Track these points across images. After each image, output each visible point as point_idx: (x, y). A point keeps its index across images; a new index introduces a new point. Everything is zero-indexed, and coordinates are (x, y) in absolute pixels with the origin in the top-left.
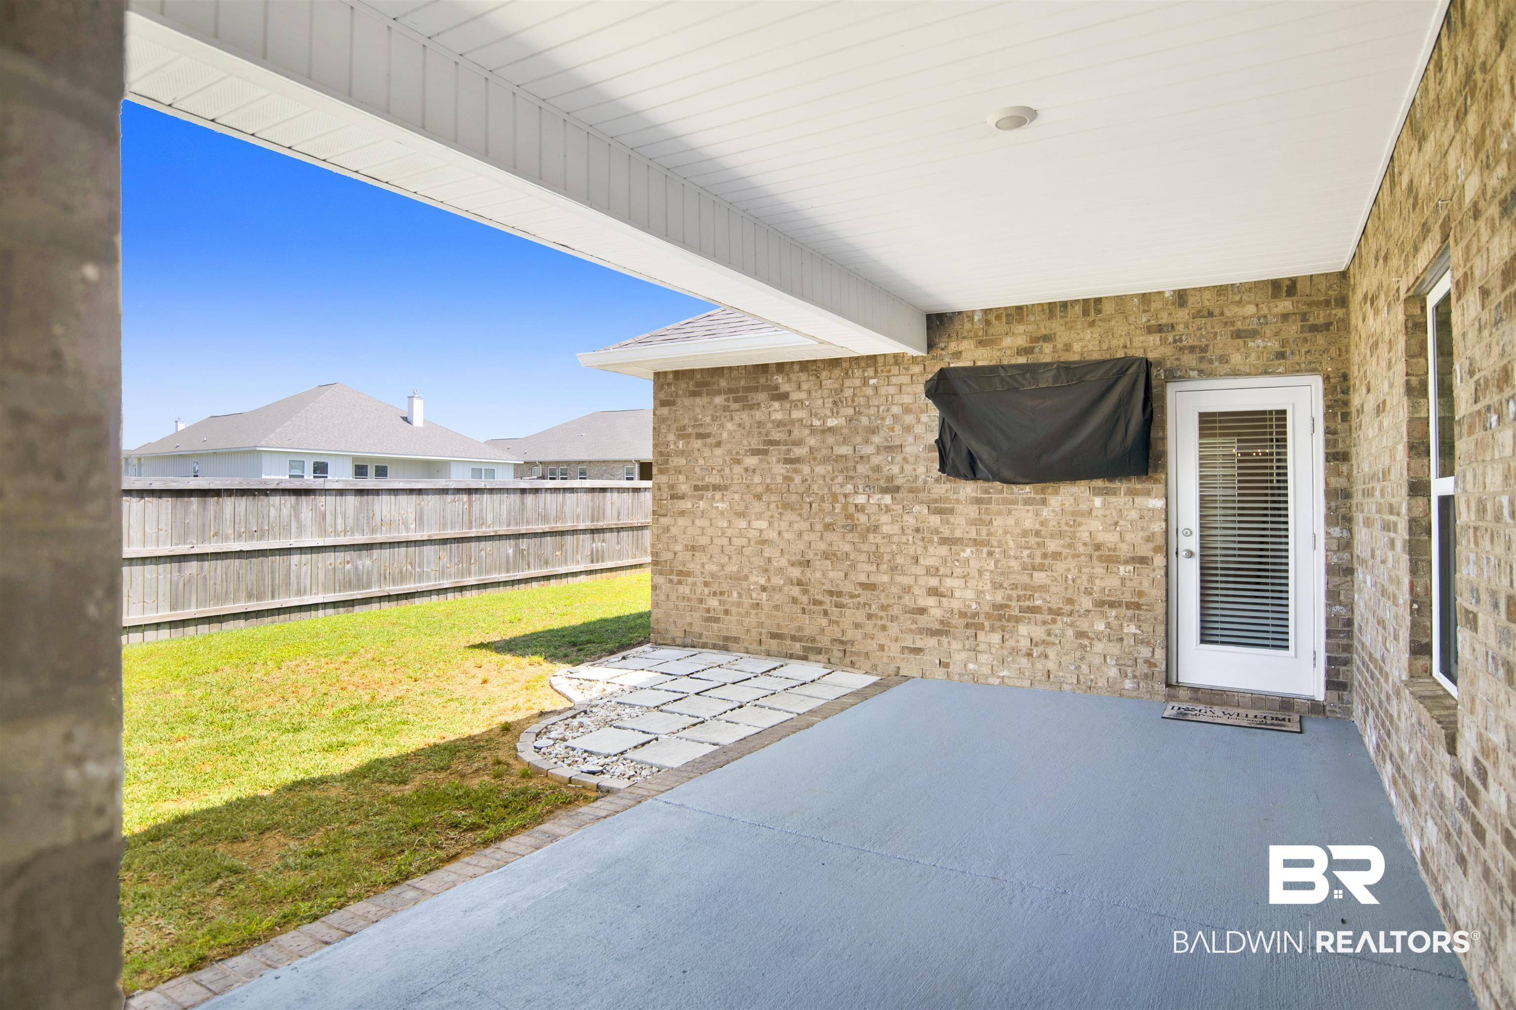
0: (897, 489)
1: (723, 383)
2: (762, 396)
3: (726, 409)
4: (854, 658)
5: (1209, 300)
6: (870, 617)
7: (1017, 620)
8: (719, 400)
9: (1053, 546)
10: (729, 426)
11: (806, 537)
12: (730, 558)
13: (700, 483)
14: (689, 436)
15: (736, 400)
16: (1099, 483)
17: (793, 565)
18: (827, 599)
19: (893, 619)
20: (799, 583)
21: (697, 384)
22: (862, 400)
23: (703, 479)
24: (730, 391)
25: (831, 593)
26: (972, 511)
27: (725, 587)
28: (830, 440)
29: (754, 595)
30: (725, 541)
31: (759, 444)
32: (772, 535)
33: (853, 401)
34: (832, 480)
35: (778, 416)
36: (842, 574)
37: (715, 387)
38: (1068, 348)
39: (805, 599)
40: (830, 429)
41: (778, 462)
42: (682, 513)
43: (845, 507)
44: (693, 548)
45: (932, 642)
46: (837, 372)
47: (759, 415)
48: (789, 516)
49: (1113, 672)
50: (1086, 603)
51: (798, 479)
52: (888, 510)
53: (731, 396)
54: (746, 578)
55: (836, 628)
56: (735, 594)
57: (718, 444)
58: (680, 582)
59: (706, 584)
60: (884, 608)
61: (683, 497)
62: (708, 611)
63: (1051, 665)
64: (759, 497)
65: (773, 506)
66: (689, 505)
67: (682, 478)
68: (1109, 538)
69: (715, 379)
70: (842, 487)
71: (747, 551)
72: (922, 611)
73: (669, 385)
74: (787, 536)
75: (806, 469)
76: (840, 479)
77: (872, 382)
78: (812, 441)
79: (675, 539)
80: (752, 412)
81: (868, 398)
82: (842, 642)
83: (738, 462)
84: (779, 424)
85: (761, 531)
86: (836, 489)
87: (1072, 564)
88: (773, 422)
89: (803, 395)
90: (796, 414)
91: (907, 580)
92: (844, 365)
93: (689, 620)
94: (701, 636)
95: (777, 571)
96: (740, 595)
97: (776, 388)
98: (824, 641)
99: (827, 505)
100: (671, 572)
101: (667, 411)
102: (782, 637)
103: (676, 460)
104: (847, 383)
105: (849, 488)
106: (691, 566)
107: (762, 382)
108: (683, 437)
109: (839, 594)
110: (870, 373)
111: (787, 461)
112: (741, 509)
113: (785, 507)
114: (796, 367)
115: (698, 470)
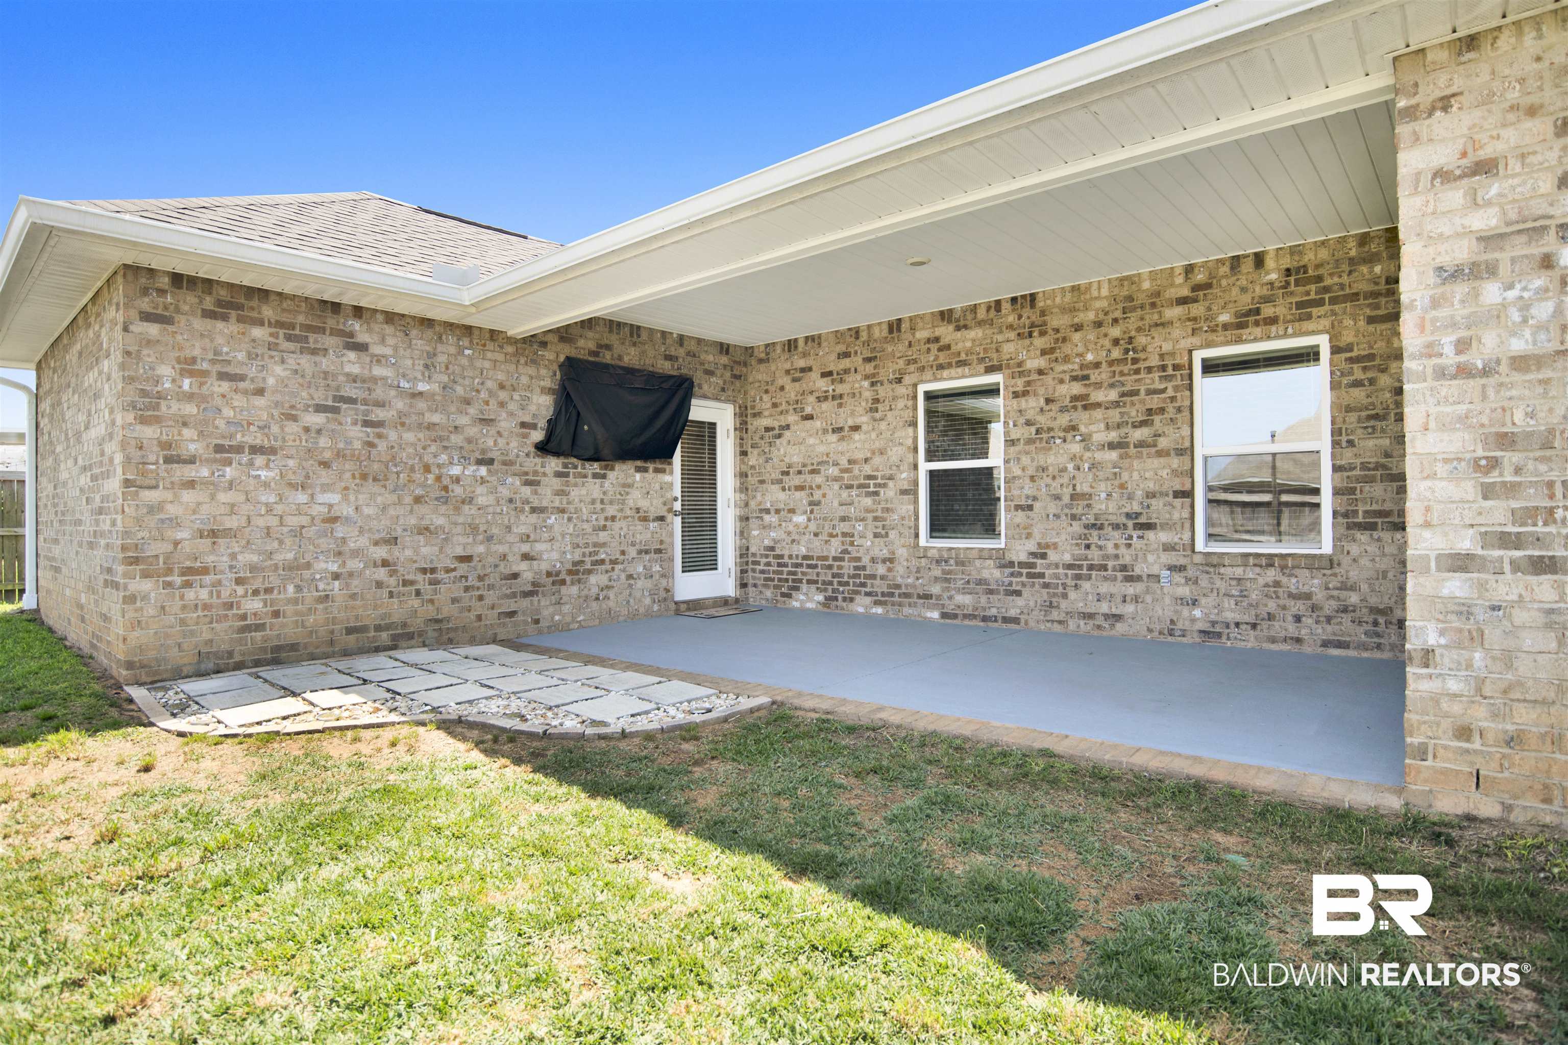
0: (491, 462)
1: (268, 312)
2: (329, 341)
3: (271, 347)
4: (451, 635)
5: (693, 346)
6: (467, 589)
7: (589, 572)
8: (258, 332)
9: (611, 511)
10: (278, 370)
11: (392, 512)
12: (281, 542)
13: (227, 443)
14: (204, 374)
15: (289, 338)
16: (639, 463)
17: (376, 543)
18: (420, 577)
19: (491, 587)
20: (385, 563)
21: (220, 303)
22: (457, 369)
23: (231, 437)
24: (280, 324)
25: (424, 571)
26: (556, 483)
27: (274, 581)
28: (421, 405)
29: (321, 586)
30: (274, 521)
31: (326, 399)
32: (347, 510)
33: (447, 368)
34: (424, 448)
35: (355, 369)
36: (437, 548)
37: (254, 314)
38: (620, 358)
39: (392, 581)
40: (421, 393)
41: (355, 423)
42: (191, 484)
43: (438, 478)
44: (213, 534)
45: (525, 603)
46: (429, 333)
47: (325, 363)
48: (372, 487)
49: (648, 601)
50: (632, 552)
51: (382, 446)
52: (483, 481)
53: (281, 332)
54: (308, 566)
55: (430, 607)
56: (291, 589)
57: (260, 392)
58: (188, 585)
59: (239, 581)
60: (481, 578)
61: (191, 461)
62: (244, 617)
63: (611, 604)
64: (325, 464)
65: (348, 475)
66: (205, 472)
67: (187, 433)
68: (644, 504)
69: (255, 303)
70: (435, 456)
71: (310, 532)
72: (515, 576)
73: (162, 292)
74: (367, 511)
75: (393, 435)
76: (433, 449)
77: (467, 352)
78: (400, 405)
79: (175, 522)
80: (317, 359)
81: (463, 368)
82: (437, 621)
83: (294, 418)
84: (353, 379)
85: (331, 506)
86: (428, 459)
87: (623, 524)
88: (348, 375)
89: (388, 351)
90: (378, 371)
91: (501, 549)
92: (437, 328)
93: (207, 636)
94: (230, 654)
95: (355, 553)
96: (299, 588)
97: (351, 335)
98: (417, 624)
99: (418, 476)
100: (169, 571)
101: (153, 330)
102: (362, 629)
103: (175, 406)
104: (440, 348)
105: (443, 458)
106: (210, 559)
107: (331, 322)
108: (192, 374)
109: (433, 570)
110: (465, 342)
111: (367, 423)
112: (299, 479)
113: (364, 477)
114: (380, 317)
115: (220, 423)
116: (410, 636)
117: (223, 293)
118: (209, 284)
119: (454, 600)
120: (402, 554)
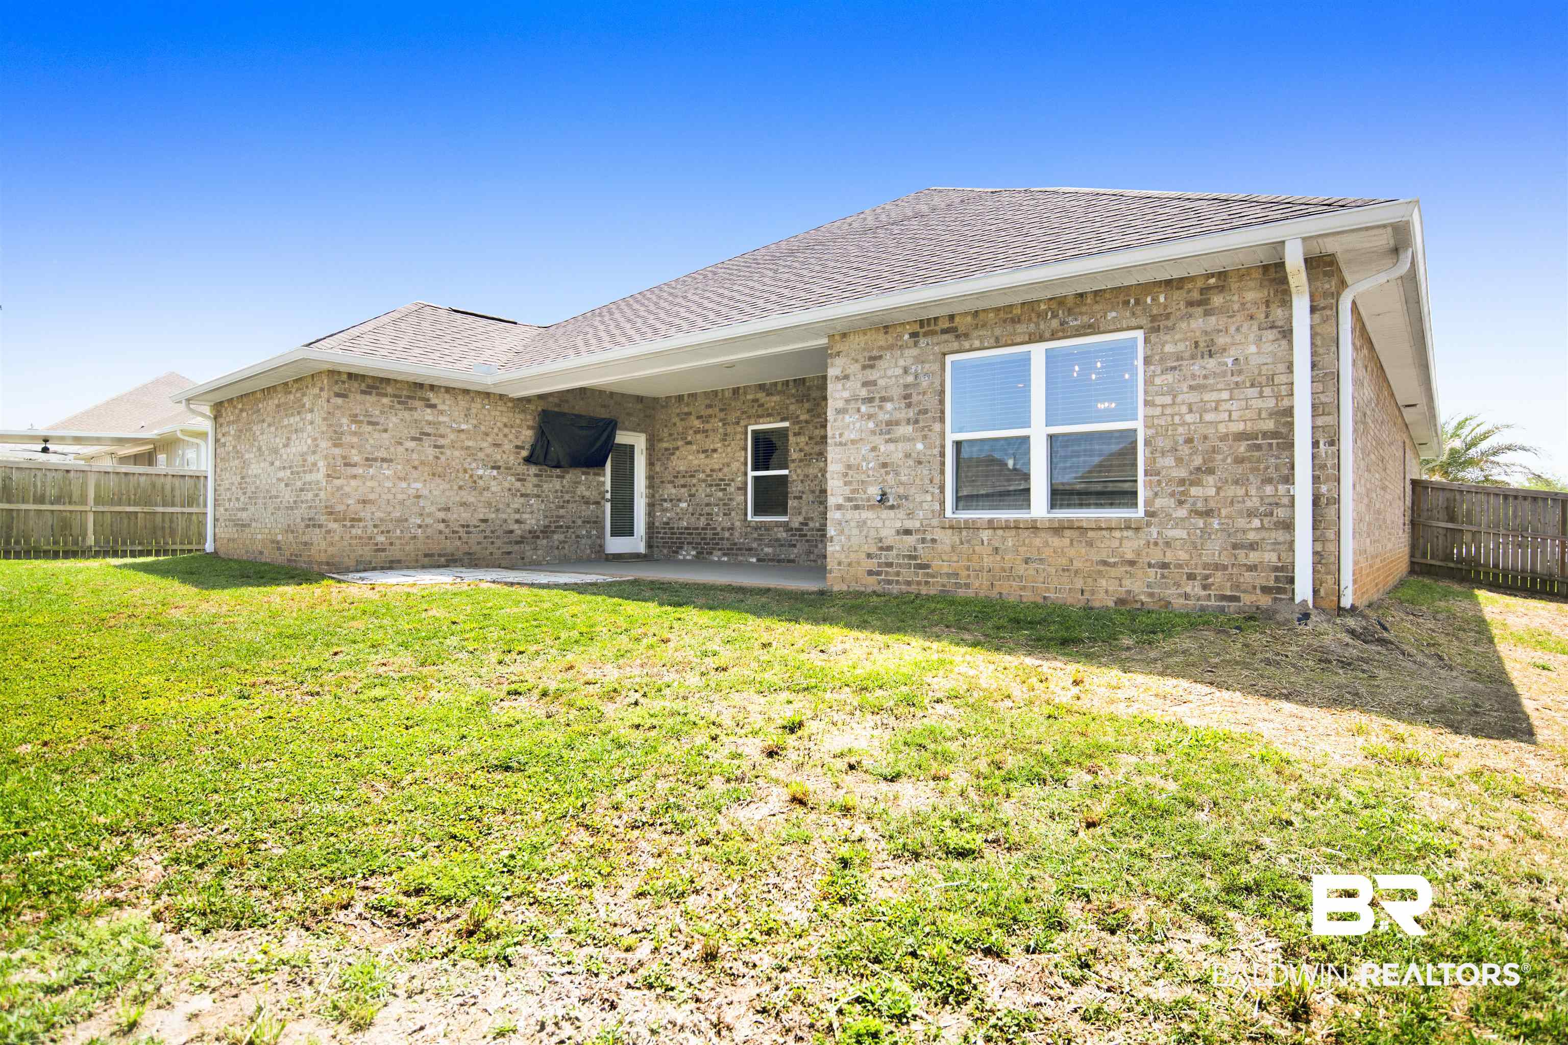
0: (498, 468)
1: (390, 390)
2: (418, 404)
3: (391, 407)
5: (620, 399)
6: (485, 537)
7: (554, 532)
8: (385, 400)
9: (567, 497)
10: (394, 419)
11: (447, 493)
12: (394, 508)
13: (370, 456)
14: (361, 422)
15: (399, 403)
16: (584, 469)
17: (439, 510)
18: (461, 529)
19: (498, 537)
20: (443, 521)
21: (368, 386)
22: (482, 417)
23: (372, 453)
24: (395, 396)
25: (463, 526)
26: (535, 480)
27: (391, 527)
28: (463, 436)
29: (413, 531)
30: (391, 497)
31: (416, 434)
32: (425, 492)
33: (477, 416)
34: (464, 460)
35: (430, 418)
36: (470, 514)
37: (384, 391)
38: (574, 407)
39: (447, 531)
40: (463, 430)
41: (430, 446)
42: (354, 477)
43: (471, 476)
44: (364, 502)
45: (516, 547)
46: (468, 397)
47: (416, 415)
48: (438, 480)
49: (588, 551)
50: (579, 522)
51: (443, 458)
52: (495, 478)
53: (396, 400)
54: (406, 520)
55: (466, 546)
56: (398, 532)
57: (386, 431)
58: (352, 526)
59: (375, 526)
60: (493, 532)
61: (355, 465)
62: (377, 545)
63: (566, 551)
64: (415, 468)
65: (426, 474)
66: (361, 471)
67: (354, 451)
68: (587, 494)
69: (384, 385)
70: (470, 464)
71: (408, 503)
72: (511, 532)
73: (344, 382)
74: (435, 493)
75: (448, 452)
76: (469, 460)
77: (487, 407)
78: (452, 436)
79: (348, 495)
80: (412, 413)
81: (485, 416)
82: (470, 554)
83: (401, 444)
84: (429, 423)
85: (418, 490)
86: (466, 466)
87: (574, 505)
88: (427, 421)
89: (447, 408)
90: (441, 419)
91: (504, 516)
92: (472, 395)
93: (360, 552)
94: (370, 562)
95: (430, 515)
96: (402, 531)
97: (428, 400)
98: (459, 554)
99: (461, 475)
100: (345, 519)
101: (339, 401)
102: (432, 555)
103: (349, 438)
104: (473, 405)
105: (474, 465)
106: (362, 514)
107: (419, 394)
108: (356, 422)
109: (468, 526)
110: (486, 401)
111: (436, 447)
112: (402, 475)
113: (434, 475)
114: (443, 390)
115: (368, 446)
116: (455, 561)
117: (370, 381)
118: (363, 377)
119: (479, 543)
120: (452, 516)
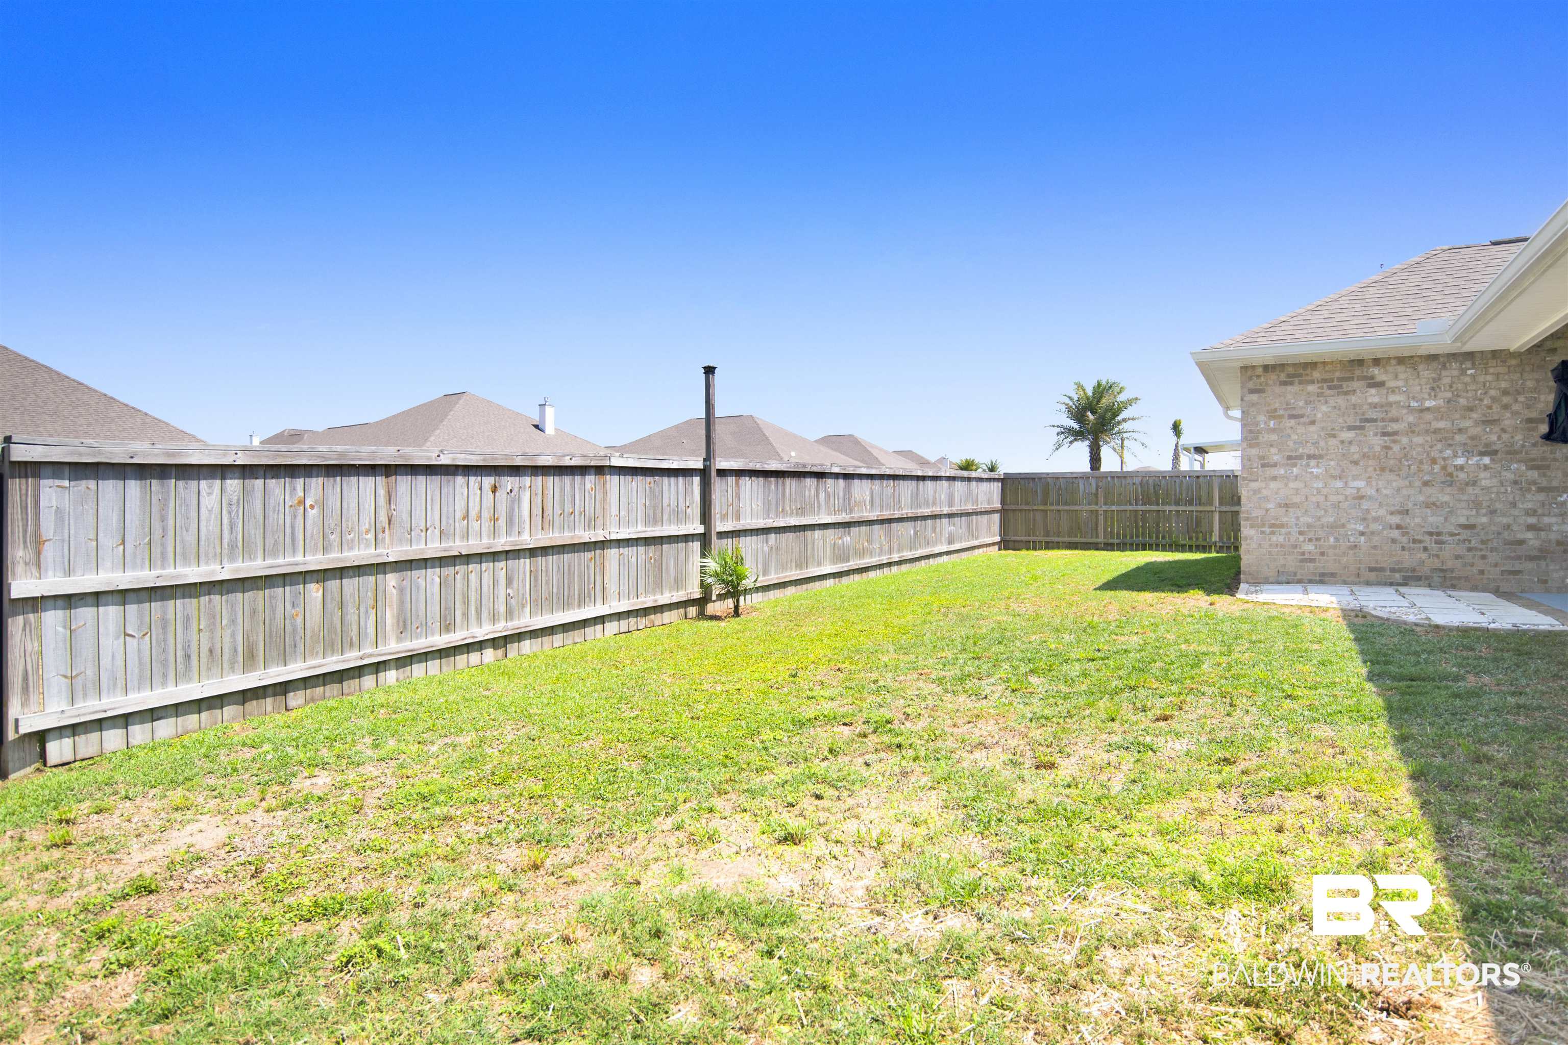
0: (1493, 453)
1: (1316, 375)
2: (1356, 384)
3: (1319, 395)
4: (1455, 582)
6: (1470, 549)
8: (1311, 388)
10: (1324, 408)
11: (1404, 492)
12: (1326, 511)
13: (1294, 454)
14: (1281, 417)
15: (1330, 388)
17: (1392, 513)
18: (1427, 538)
19: (1494, 550)
20: (1398, 527)
21: (1289, 376)
22: (1461, 386)
23: (1296, 450)
24: (1324, 381)
25: (1431, 534)
27: (1321, 534)
28: (1428, 416)
29: (1352, 539)
30: (1321, 499)
31: (1355, 422)
32: (1371, 492)
33: (1451, 387)
34: (1431, 447)
35: (1376, 400)
36: (1442, 518)
37: (1309, 378)
39: (1404, 539)
40: (1428, 409)
41: (1376, 434)
42: (1274, 478)
43: (1444, 468)
44: (1287, 506)
45: (1531, 565)
46: (1434, 365)
47: (1354, 399)
48: (1388, 476)
51: (1396, 448)
52: (1486, 468)
53: (1325, 385)
54: (1343, 526)
55: (1436, 560)
56: (1332, 539)
57: (1313, 423)
58: (1273, 533)
59: (1301, 533)
60: (1483, 542)
61: (1275, 465)
62: (1303, 554)
64: (1356, 463)
65: (1371, 469)
66: (1282, 472)
67: (1273, 450)
69: (1308, 371)
70: (1441, 452)
71: (1345, 505)
72: (1520, 543)
73: (1258, 377)
74: (1385, 492)
75: (1405, 440)
76: (1439, 446)
77: (1469, 372)
78: (1411, 419)
79: (1267, 499)
80: (1349, 397)
81: (1466, 384)
82: (1442, 570)
83: (1334, 436)
84: (1374, 406)
85: (1359, 489)
86: (1435, 454)
88: (1370, 404)
89: (1400, 383)
90: (1392, 398)
91: (1505, 520)
92: (1441, 359)
93: (1282, 562)
94: (1295, 574)
95: (1376, 519)
96: (1337, 540)
97: (1372, 378)
98: (1425, 570)
99: (1426, 467)
100: (1263, 525)
101: (1254, 397)
102: (1382, 569)
103: (1266, 436)
104: (1444, 373)
105: (1448, 452)
106: (1285, 519)
107: (1358, 372)
108: (1274, 418)
109: (1439, 534)
110: (1468, 364)
111: (1384, 434)
112: (1337, 473)
113: (1383, 469)
114: (1393, 362)
115: (1291, 443)
116: (1419, 579)
117: (1290, 370)
118: (1283, 366)
119: (1457, 557)
120: (1413, 522)
